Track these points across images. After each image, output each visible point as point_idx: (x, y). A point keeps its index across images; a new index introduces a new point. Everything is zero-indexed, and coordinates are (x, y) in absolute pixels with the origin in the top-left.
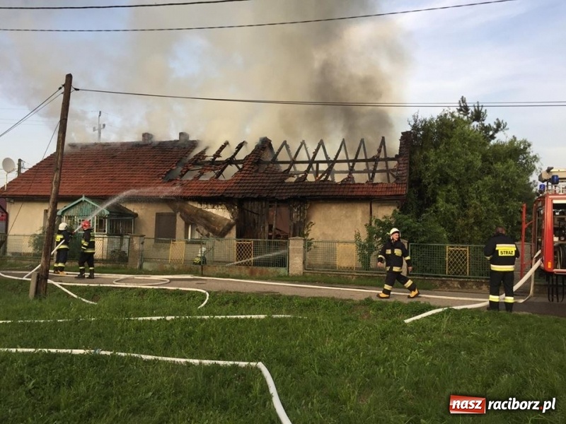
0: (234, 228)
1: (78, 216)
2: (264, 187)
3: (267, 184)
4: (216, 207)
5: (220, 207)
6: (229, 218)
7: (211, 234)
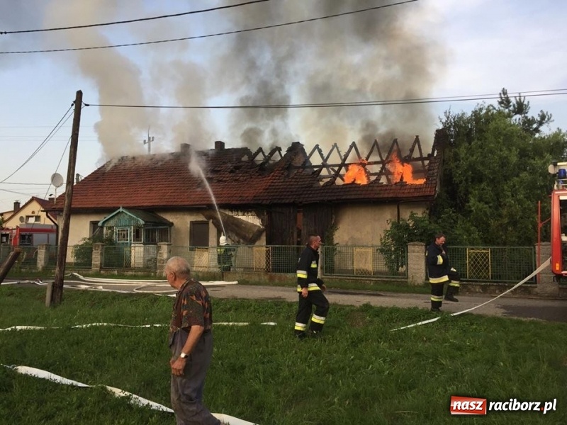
0: (264, 234)
1: (117, 226)
2: (292, 192)
3: (295, 190)
4: (246, 214)
5: (250, 214)
6: (258, 224)
7: (242, 241)
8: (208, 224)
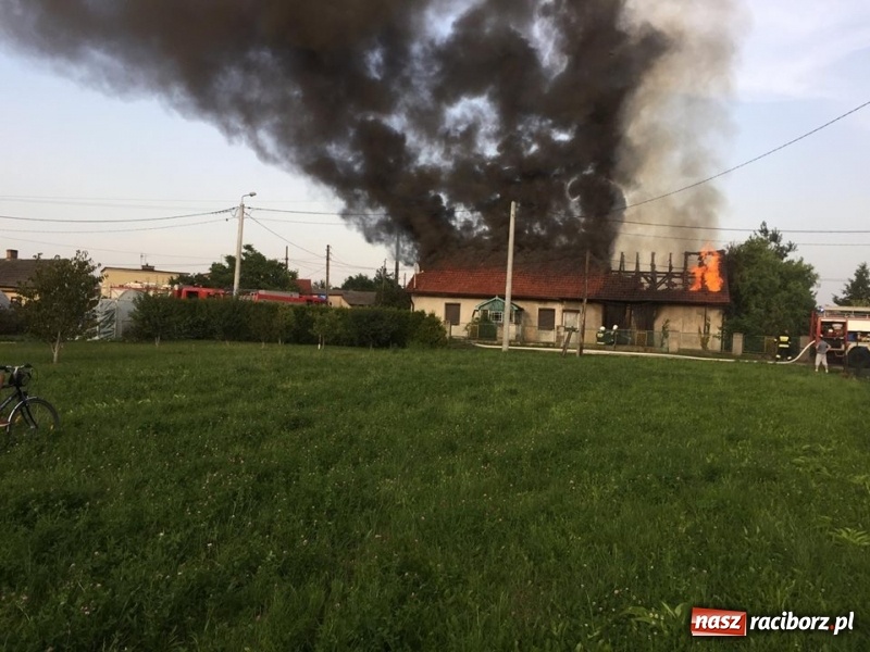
1: (491, 310)
2: (625, 292)
8: (554, 310)
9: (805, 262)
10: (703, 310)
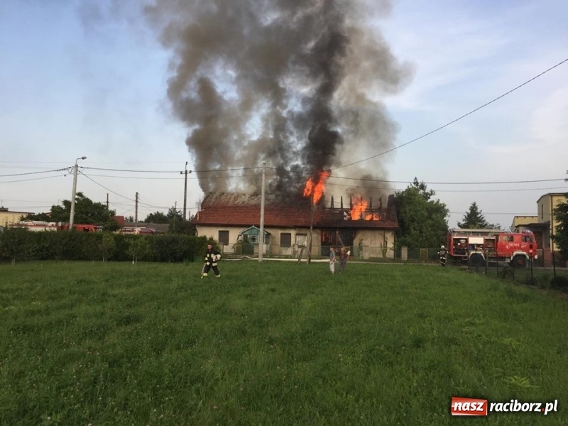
1: (250, 234)
8: (290, 234)
9: (441, 202)
10: (383, 232)
